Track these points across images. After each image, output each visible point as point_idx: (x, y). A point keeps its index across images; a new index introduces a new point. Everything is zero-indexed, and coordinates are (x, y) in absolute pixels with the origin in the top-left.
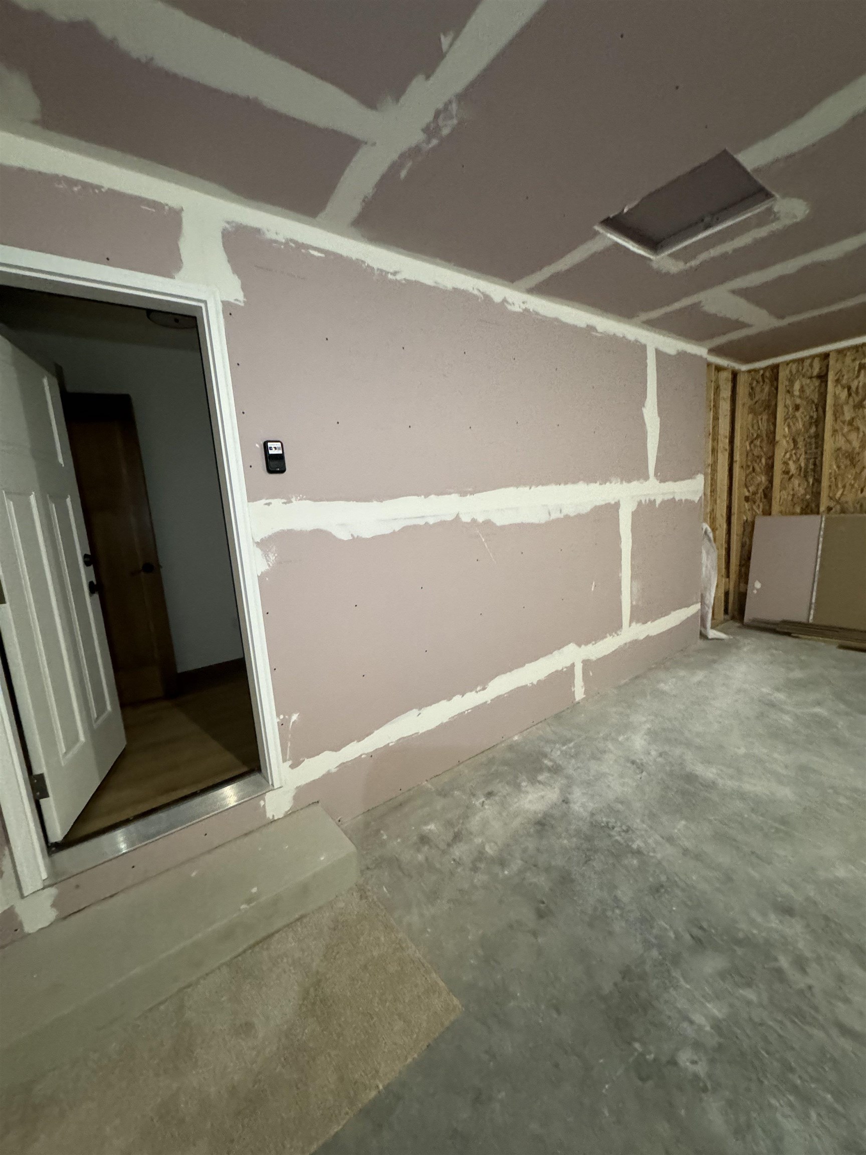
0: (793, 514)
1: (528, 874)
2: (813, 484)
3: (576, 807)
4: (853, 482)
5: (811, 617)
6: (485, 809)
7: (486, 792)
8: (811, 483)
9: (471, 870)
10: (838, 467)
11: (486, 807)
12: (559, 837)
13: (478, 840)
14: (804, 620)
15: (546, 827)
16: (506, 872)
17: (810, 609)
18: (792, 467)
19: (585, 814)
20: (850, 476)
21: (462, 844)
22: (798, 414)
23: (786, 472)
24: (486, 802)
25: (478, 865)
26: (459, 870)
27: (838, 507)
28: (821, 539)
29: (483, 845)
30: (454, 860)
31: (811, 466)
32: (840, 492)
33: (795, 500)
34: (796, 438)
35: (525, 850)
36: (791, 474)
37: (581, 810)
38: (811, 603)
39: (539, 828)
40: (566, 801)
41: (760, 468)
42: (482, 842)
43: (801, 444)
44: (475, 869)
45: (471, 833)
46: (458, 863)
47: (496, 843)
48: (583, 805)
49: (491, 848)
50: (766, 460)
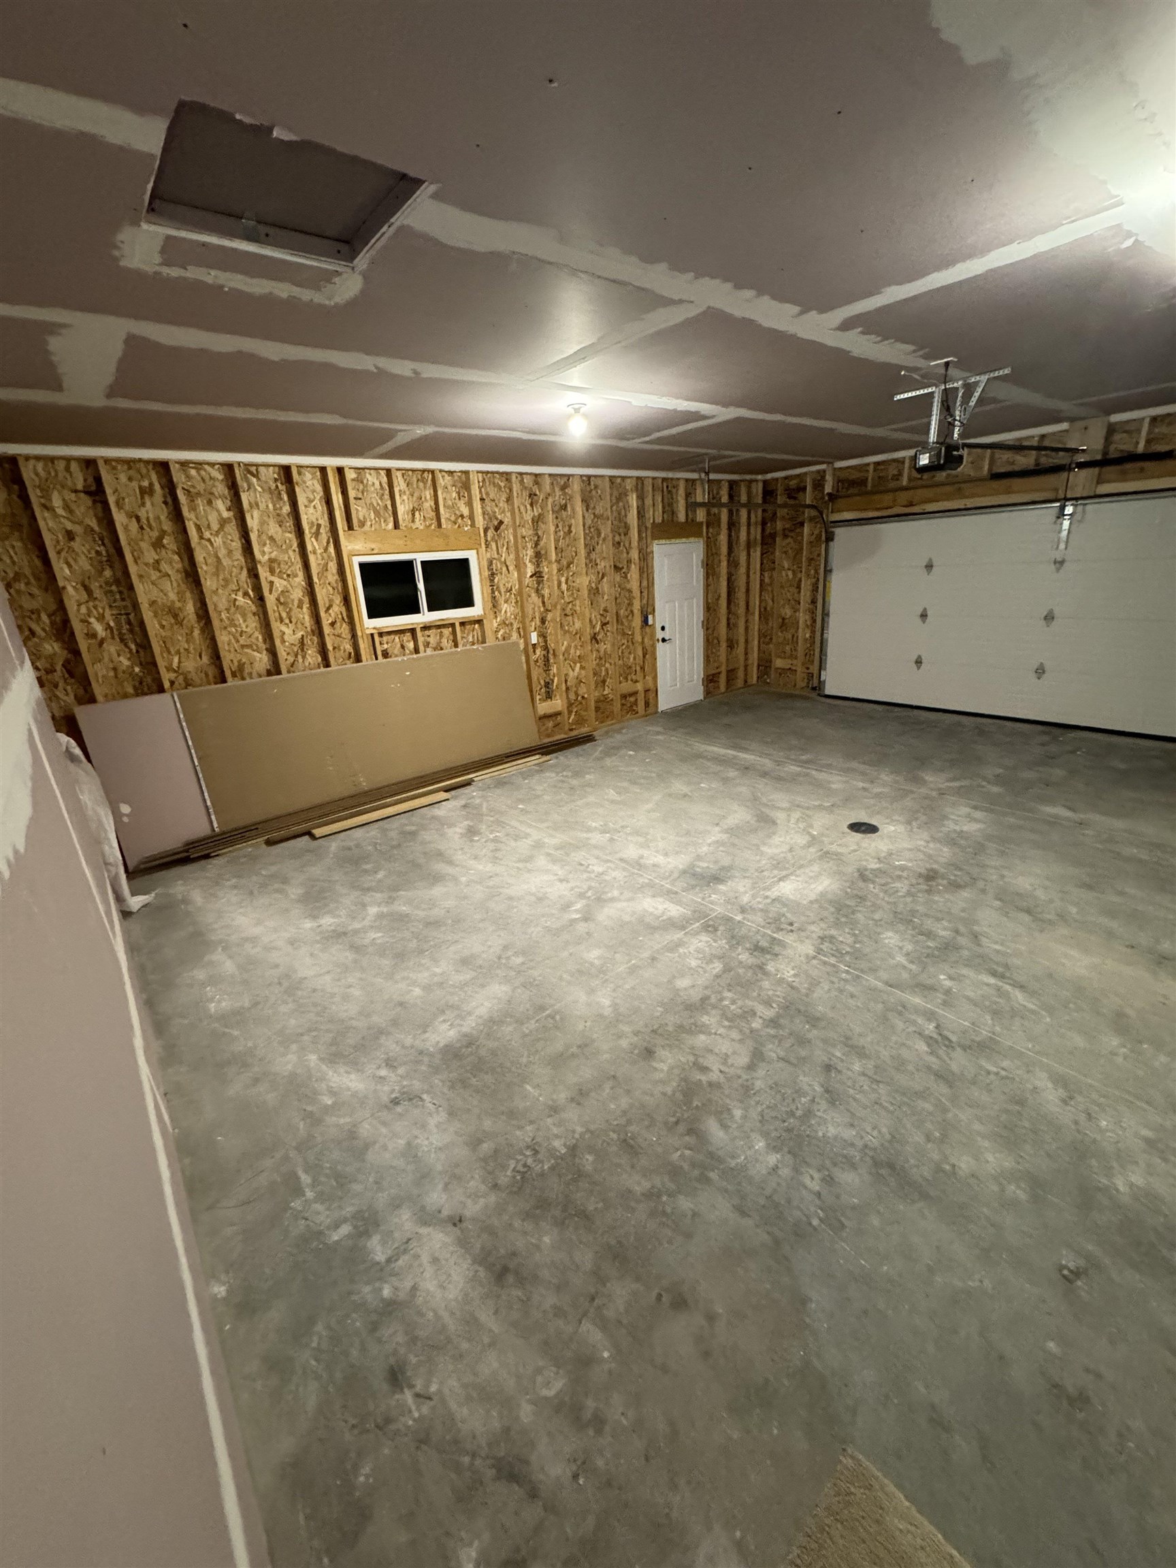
0: (125, 696)
1: (610, 1313)
2: (137, 652)
3: (472, 1209)
4: (186, 647)
5: (215, 825)
6: (439, 1391)
7: (385, 1387)
8: (134, 651)
9: (599, 1432)
10: (163, 627)
11: (433, 1388)
12: (538, 1247)
13: (526, 1412)
14: (208, 832)
15: (511, 1266)
16: (606, 1355)
17: (209, 815)
18: (99, 628)
19: (493, 1198)
20: (180, 638)
21: (533, 1458)
22: (76, 545)
23: (92, 635)
24: (418, 1388)
25: (587, 1415)
26: (600, 1463)
27: (181, 678)
28: (184, 724)
29: (539, 1402)
30: (575, 1477)
31: (125, 627)
32: (176, 660)
33: (120, 675)
34: (87, 582)
35: (559, 1312)
36: (99, 638)
37: (482, 1201)
38: (207, 807)
39: (510, 1279)
40: (457, 1221)
41: (44, 630)
42: (532, 1402)
43: (97, 593)
44: (598, 1422)
45: (507, 1430)
46: (582, 1465)
47: (539, 1371)
48: (475, 1196)
49: (547, 1384)
50: (49, 616)
